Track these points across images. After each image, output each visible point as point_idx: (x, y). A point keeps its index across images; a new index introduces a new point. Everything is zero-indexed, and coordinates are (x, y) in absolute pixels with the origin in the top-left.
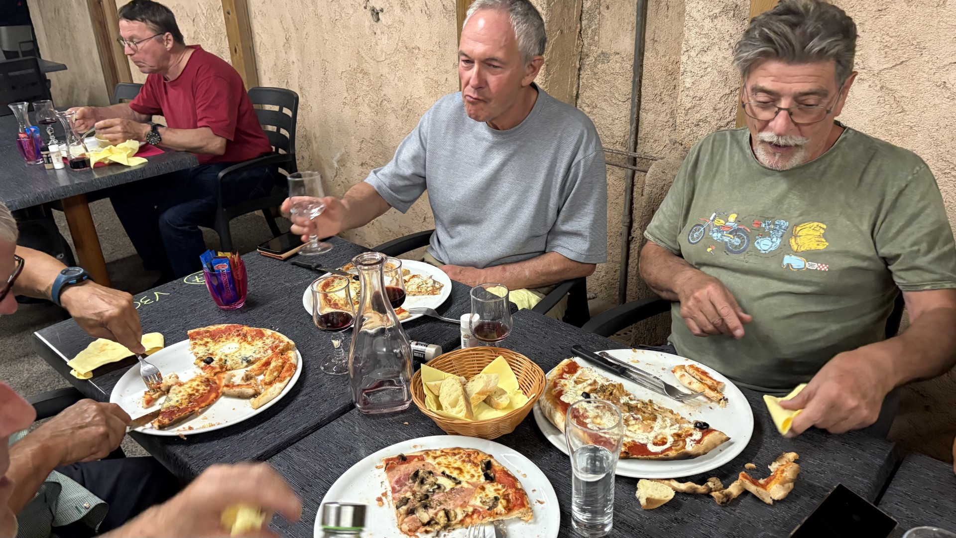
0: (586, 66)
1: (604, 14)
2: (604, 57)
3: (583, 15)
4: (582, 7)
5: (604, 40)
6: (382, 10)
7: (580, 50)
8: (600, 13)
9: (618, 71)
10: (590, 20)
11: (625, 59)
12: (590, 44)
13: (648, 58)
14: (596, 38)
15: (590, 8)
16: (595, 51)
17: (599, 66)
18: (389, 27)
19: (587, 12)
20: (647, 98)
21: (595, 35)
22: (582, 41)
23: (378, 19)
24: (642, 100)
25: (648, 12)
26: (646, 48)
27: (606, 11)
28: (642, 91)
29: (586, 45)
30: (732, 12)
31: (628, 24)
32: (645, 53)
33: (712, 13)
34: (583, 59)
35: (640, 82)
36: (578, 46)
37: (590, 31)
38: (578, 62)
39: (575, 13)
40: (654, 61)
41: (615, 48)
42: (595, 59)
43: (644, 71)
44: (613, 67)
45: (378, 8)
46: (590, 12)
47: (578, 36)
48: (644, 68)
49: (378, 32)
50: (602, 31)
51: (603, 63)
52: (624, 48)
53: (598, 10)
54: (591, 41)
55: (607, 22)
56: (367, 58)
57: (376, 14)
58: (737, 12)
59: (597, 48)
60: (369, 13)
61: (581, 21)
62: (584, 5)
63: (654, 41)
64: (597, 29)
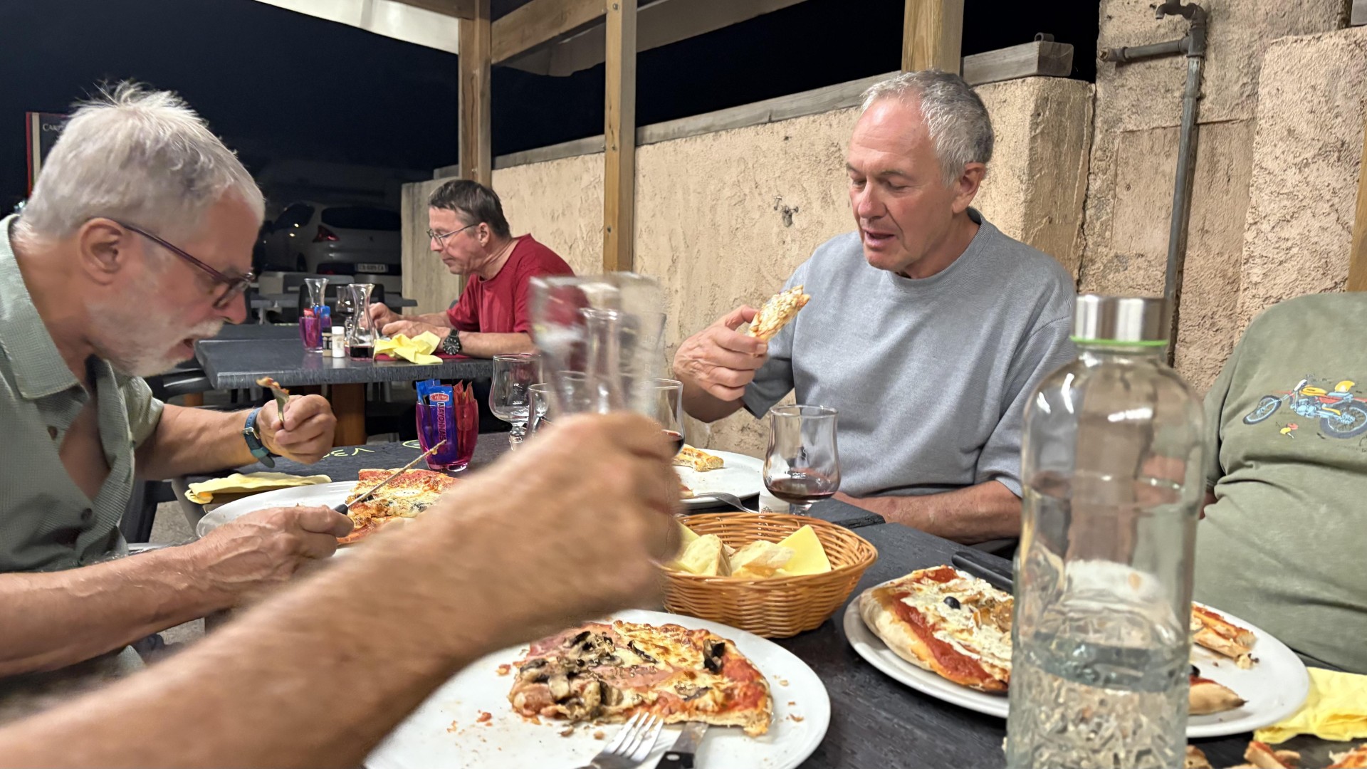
0: (1089, 278)
1: (1122, 197)
2: (1119, 262)
3: (1089, 201)
4: (1087, 189)
5: (1119, 237)
6: (796, 210)
7: (1081, 253)
8: (1115, 196)
9: (1140, 283)
10: (1099, 207)
11: (1153, 263)
12: (1097, 245)
13: (1192, 260)
14: (1108, 234)
15: (1099, 190)
16: (1105, 254)
17: (1110, 277)
18: (803, 232)
19: (1095, 196)
20: (1189, 323)
21: (1105, 231)
22: (1085, 240)
23: (791, 223)
24: (1180, 326)
25: (1194, 188)
26: (1189, 244)
27: (1125, 193)
28: (1180, 311)
29: (1091, 246)
30: (1336, 154)
31: (1161, 208)
32: (1188, 252)
33: (1301, 159)
34: (1085, 267)
35: (1178, 297)
36: (1077, 247)
37: (1098, 225)
38: (1076, 271)
39: (1076, 197)
40: (1202, 262)
41: (1137, 247)
42: (1105, 266)
43: (1185, 280)
44: (1133, 277)
45: (792, 207)
46: (1099, 196)
47: (1078, 235)
48: (1185, 275)
49: (788, 239)
50: (1117, 224)
51: (1117, 271)
52: (1152, 246)
53: (1112, 192)
54: (1099, 239)
55: (1126, 209)
56: (769, 278)
57: (788, 214)
58: (1343, 154)
59: (1108, 249)
60: (780, 216)
61: (1084, 209)
62: (1090, 186)
63: (1204, 231)
64: (1109, 220)
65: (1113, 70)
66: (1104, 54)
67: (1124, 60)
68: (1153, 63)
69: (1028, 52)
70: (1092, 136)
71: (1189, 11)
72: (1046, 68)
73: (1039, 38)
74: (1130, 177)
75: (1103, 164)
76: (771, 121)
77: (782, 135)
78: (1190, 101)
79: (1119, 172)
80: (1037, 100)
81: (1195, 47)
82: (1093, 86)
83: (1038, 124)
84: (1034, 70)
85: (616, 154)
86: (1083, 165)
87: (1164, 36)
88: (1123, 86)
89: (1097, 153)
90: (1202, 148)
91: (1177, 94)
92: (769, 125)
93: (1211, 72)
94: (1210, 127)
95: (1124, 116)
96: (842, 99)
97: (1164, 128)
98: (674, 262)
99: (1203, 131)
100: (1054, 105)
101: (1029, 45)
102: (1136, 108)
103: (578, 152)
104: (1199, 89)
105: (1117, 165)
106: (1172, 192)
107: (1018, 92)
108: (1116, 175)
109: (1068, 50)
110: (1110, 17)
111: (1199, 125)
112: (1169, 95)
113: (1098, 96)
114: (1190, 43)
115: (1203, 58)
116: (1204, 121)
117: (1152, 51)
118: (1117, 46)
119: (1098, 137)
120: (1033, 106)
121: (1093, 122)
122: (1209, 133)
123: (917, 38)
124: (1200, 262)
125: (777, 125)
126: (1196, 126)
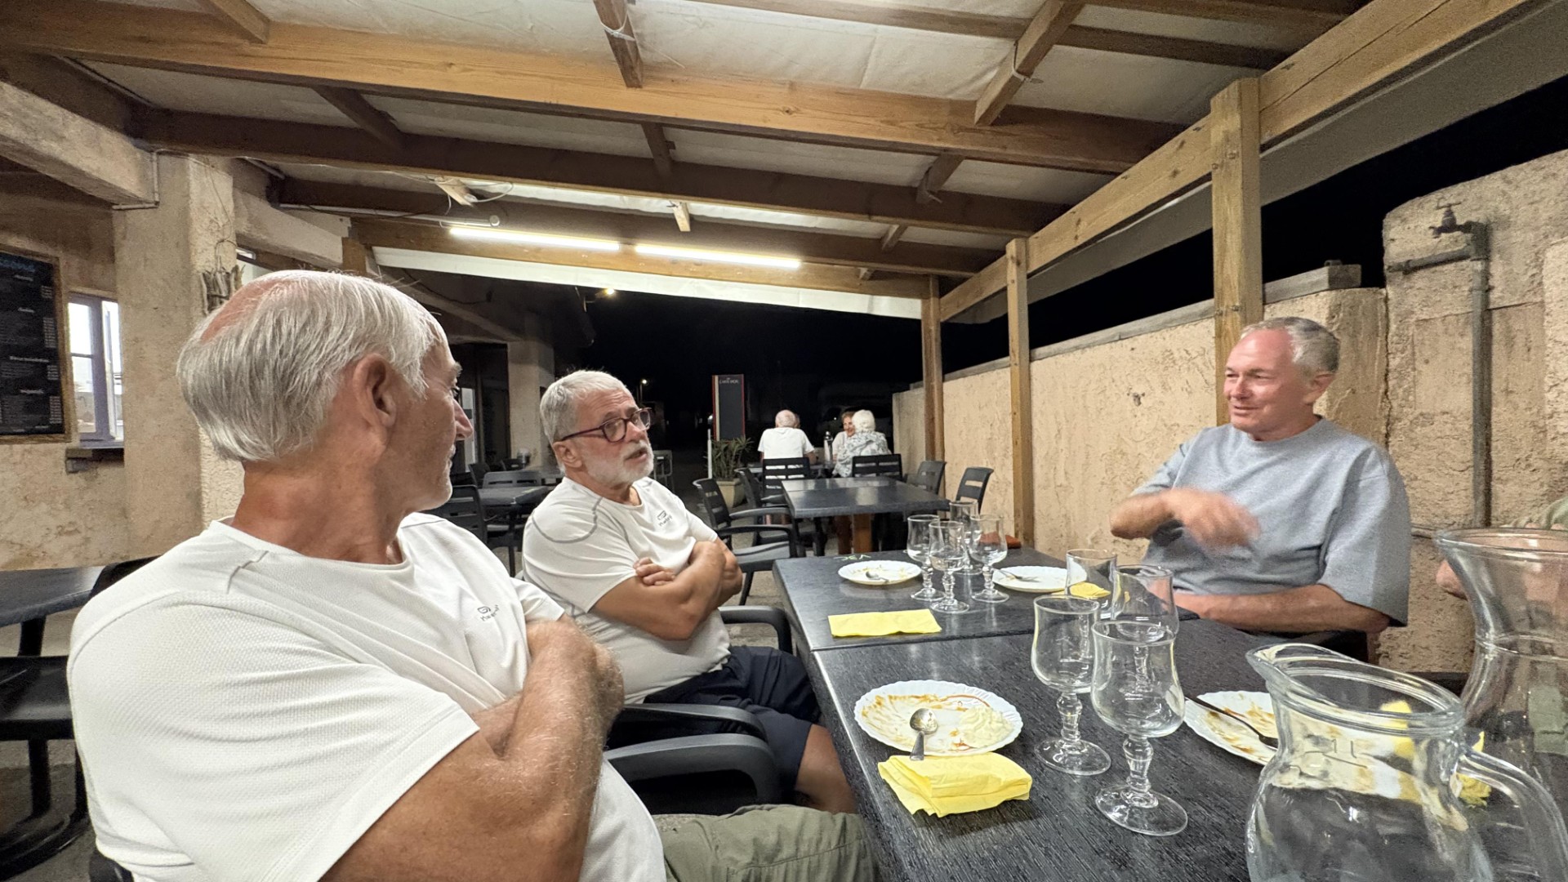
0: (1396, 432)
1: (1420, 369)
2: (1427, 419)
3: (1390, 375)
4: (1388, 365)
5: (1422, 400)
6: (1143, 395)
7: (1387, 413)
8: (1414, 369)
9: (1448, 434)
10: (1401, 377)
11: (1459, 418)
12: (1402, 406)
13: (1499, 414)
14: (1411, 398)
15: (1400, 365)
16: (1410, 413)
17: (1416, 430)
18: (1149, 409)
19: (1395, 370)
20: (1503, 464)
21: (1409, 395)
22: (1390, 403)
23: (1140, 403)
24: (1494, 467)
25: (1493, 358)
26: (1494, 402)
27: (1424, 366)
28: (1492, 456)
29: (1396, 408)
31: (1461, 376)
32: (1494, 409)
34: (1393, 424)
35: (1488, 444)
37: (1400, 391)
39: (1377, 371)
40: (1510, 416)
41: (1441, 407)
42: (1411, 422)
43: (1494, 431)
44: (1440, 429)
45: (1140, 393)
46: (1399, 370)
47: (1383, 398)
48: (1493, 427)
49: (1139, 414)
50: (1420, 390)
51: (1423, 425)
52: (1456, 405)
53: (1411, 366)
54: (1403, 402)
55: (1426, 378)
56: (1126, 440)
57: (1137, 398)
59: (1413, 409)
60: (1131, 399)
61: (1386, 380)
62: (1391, 363)
63: (1508, 392)
64: (1410, 387)
65: (1401, 277)
66: (1390, 267)
67: (1409, 269)
68: (1438, 268)
69: (1321, 275)
70: (1387, 327)
71: (1467, 228)
72: (1334, 284)
73: (1328, 264)
74: (1427, 353)
75: (1400, 347)
76: (1120, 339)
77: (1130, 347)
78: (1478, 294)
79: (1416, 351)
80: (1330, 307)
81: (1477, 252)
82: (1384, 291)
83: (1333, 324)
84: (1326, 286)
85: (1017, 368)
86: (1381, 348)
87: (1446, 247)
88: (1411, 288)
89: (1392, 338)
90: (1497, 329)
91: (1466, 289)
92: (1119, 342)
93: (1497, 269)
94: (1504, 310)
95: (1415, 310)
96: (1172, 321)
97: (1457, 315)
98: (1059, 431)
99: (1496, 315)
100: (1347, 309)
101: (1319, 270)
102: (1425, 303)
103: (994, 368)
104: (1487, 284)
105: (1413, 346)
106: (1471, 362)
107: (1313, 303)
108: (1414, 354)
109: (1355, 270)
110: (1393, 240)
111: (1490, 310)
112: (1457, 290)
113: (1389, 297)
114: (1472, 250)
115: (1487, 259)
116: (1496, 306)
117: (1433, 260)
118: (1402, 260)
119: (1393, 327)
120: (1327, 311)
121: (1387, 316)
122: (1502, 316)
123: (1225, 276)
124: (1506, 416)
125: (1124, 341)
126: (1487, 312)
